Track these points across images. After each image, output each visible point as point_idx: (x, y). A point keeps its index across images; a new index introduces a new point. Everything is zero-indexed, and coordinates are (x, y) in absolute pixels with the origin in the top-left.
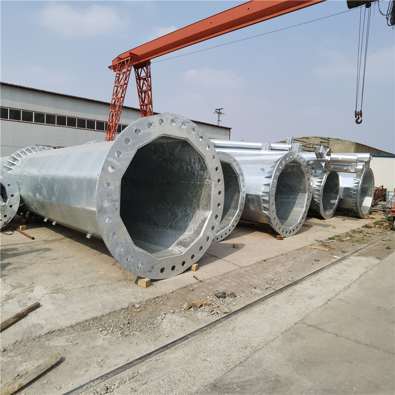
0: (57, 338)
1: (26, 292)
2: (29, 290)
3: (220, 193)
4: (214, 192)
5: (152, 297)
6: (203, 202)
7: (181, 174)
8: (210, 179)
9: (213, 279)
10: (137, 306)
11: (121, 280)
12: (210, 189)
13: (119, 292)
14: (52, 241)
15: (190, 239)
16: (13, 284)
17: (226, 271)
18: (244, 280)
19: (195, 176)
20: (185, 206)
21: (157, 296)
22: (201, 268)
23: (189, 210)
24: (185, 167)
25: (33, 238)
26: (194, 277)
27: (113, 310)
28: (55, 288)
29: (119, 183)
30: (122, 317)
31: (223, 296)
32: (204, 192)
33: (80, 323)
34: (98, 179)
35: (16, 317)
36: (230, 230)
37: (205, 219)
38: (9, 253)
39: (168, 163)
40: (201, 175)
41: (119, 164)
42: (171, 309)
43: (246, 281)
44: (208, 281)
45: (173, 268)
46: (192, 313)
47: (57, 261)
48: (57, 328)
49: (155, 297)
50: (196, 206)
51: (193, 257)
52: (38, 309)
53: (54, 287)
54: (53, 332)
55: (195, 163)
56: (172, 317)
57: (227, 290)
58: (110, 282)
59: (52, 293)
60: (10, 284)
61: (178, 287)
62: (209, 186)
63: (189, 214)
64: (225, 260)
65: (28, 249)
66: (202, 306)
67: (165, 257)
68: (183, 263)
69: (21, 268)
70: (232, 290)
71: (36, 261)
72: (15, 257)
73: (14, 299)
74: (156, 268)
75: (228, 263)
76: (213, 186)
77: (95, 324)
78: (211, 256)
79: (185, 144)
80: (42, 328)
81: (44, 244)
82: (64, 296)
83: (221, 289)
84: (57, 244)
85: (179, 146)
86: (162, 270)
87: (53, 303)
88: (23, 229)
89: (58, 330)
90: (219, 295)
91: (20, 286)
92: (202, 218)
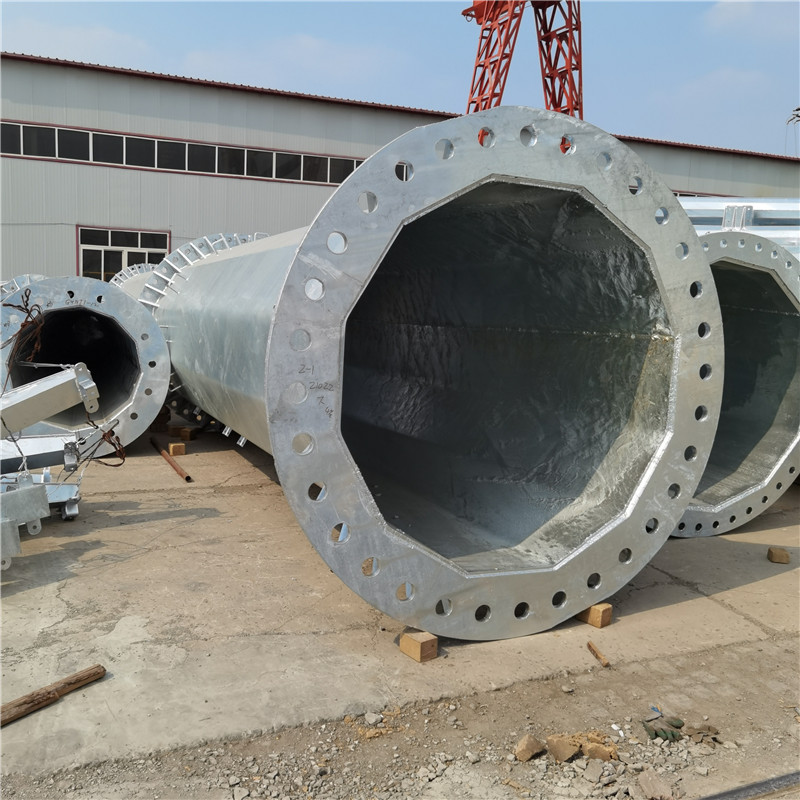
0: (103, 787)
1: (95, 631)
2: (105, 624)
3: (705, 371)
4: (682, 368)
5: (425, 694)
6: (644, 401)
7: (580, 308)
8: (667, 322)
9: (654, 666)
10: (371, 718)
11: (357, 627)
12: (669, 359)
13: (337, 662)
14: (233, 490)
15: (589, 522)
16: (75, 602)
17: (711, 643)
18: (770, 684)
19: (621, 315)
20: (591, 413)
21: (446, 693)
22: (623, 620)
23: (603, 425)
24: (590, 284)
25: (188, 479)
26: (589, 646)
27: (295, 721)
28: (173, 626)
29: (338, 333)
30: (313, 749)
31: (672, 732)
32: (649, 370)
33: (184, 747)
34: (273, 319)
35: (25, 703)
36: (765, 499)
37: (647, 458)
38: (112, 514)
39: (541, 271)
40: (641, 309)
41: (339, 273)
42: (472, 748)
43: (776, 687)
44: (635, 667)
45: (521, 610)
46: (539, 776)
47: (216, 547)
48: (115, 755)
49: (436, 697)
50: (622, 413)
51: (593, 580)
52: (96, 688)
53: (172, 622)
54: (99, 766)
55: (617, 271)
56: (465, 779)
57: (692, 713)
58: (325, 628)
59: (157, 641)
60: (67, 603)
61: (522, 675)
62: (667, 347)
63: (598, 439)
64: (722, 603)
65: (163, 508)
66: (578, 755)
67: (493, 570)
68: (558, 599)
69: (118, 559)
70: (711, 715)
71: (165, 542)
72: (122, 527)
73: (55, 646)
74: (461, 603)
75: (727, 613)
76: (678, 346)
77: (228, 760)
78: (677, 581)
79: (576, 205)
80: (79, 746)
81: (209, 495)
82: (180, 654)
83: (671, 704)
84: (241, 499)
85: (563, 215)
86: (482, 613)
87: (144, 674)
88: (177, 452)
89: (117, 762)
90: (658, 725)
91: (91, 608)
92: (638, 455)
